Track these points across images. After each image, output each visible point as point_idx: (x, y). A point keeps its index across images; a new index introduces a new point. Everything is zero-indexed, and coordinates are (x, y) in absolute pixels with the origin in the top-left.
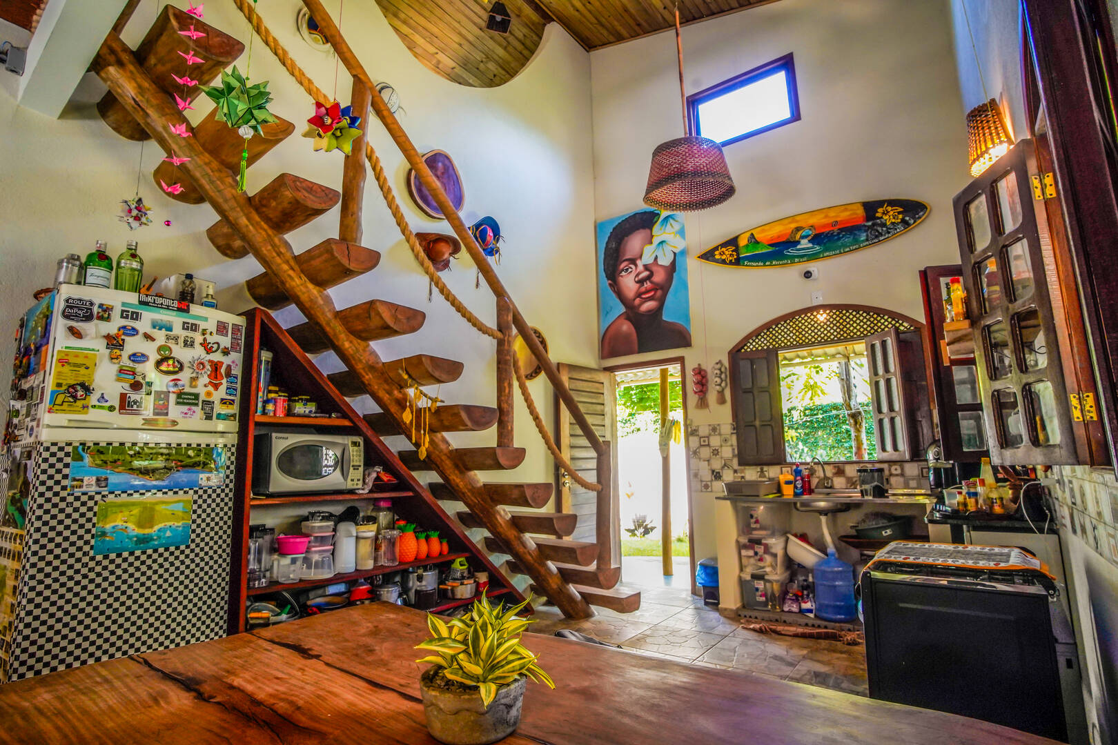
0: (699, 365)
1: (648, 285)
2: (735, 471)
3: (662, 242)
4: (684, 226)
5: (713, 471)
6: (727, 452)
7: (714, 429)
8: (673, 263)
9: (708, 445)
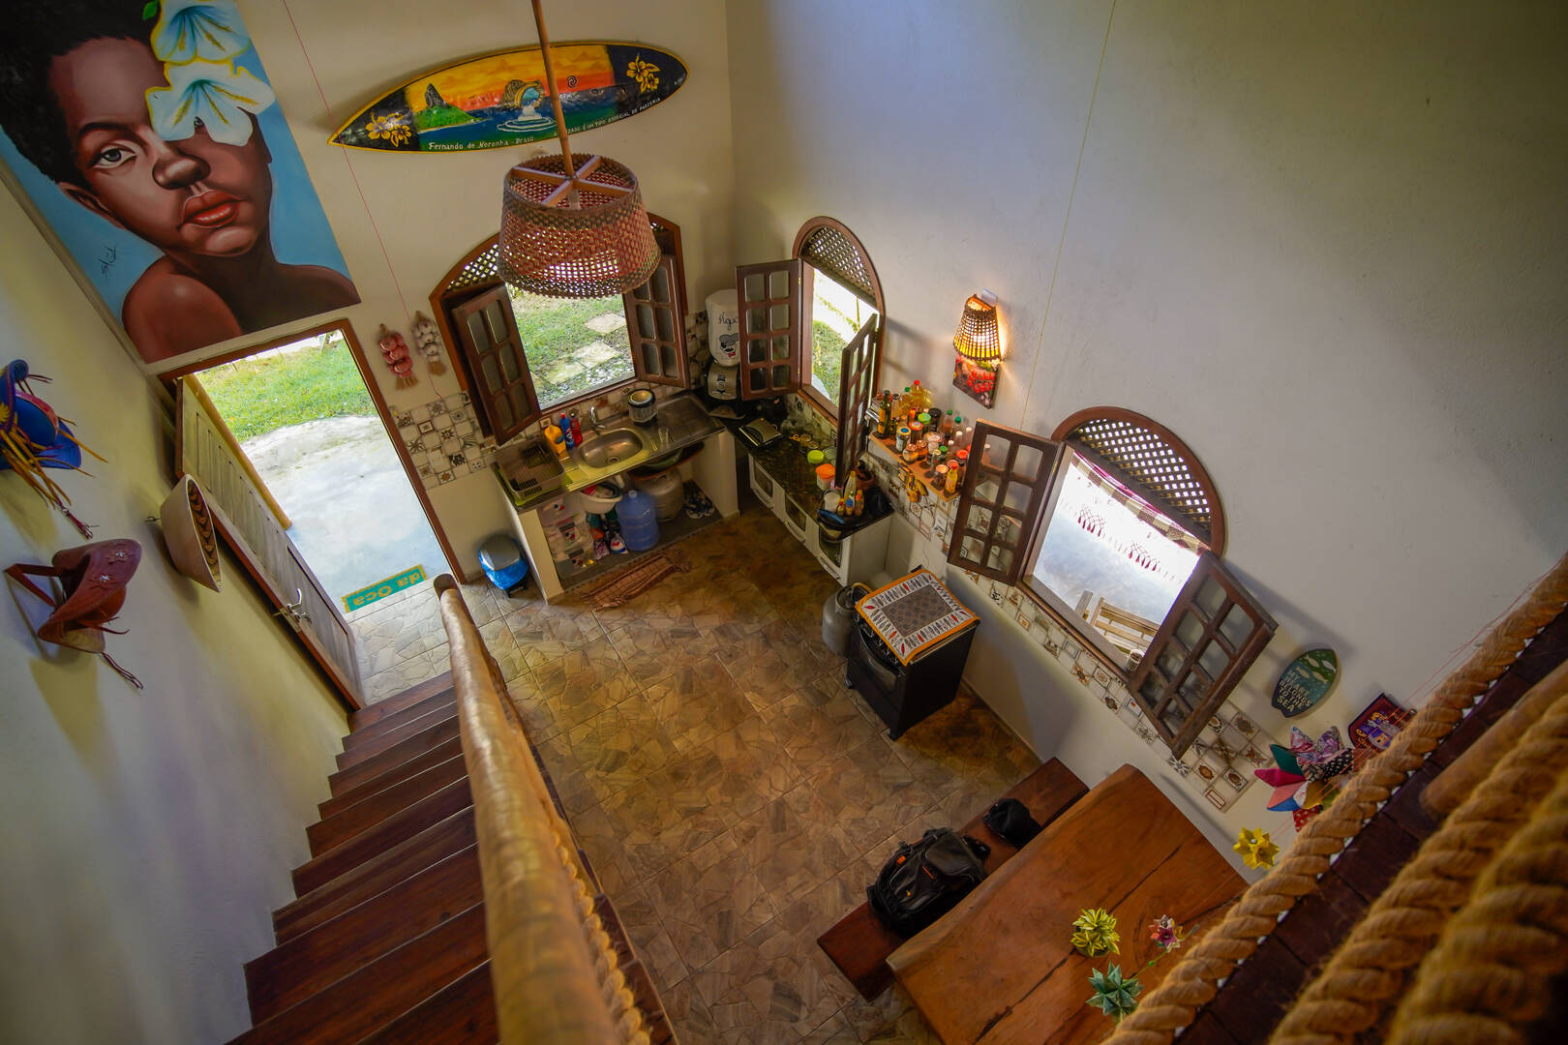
0: (382, 325)
1: (201, 192)
2: (482, 446)
3: (200, 84)
4: (251, 42)
5: (450, 458)
6: (464, 429)
7: (437, 408)
8: (257, 137)
9: (434, 430)
